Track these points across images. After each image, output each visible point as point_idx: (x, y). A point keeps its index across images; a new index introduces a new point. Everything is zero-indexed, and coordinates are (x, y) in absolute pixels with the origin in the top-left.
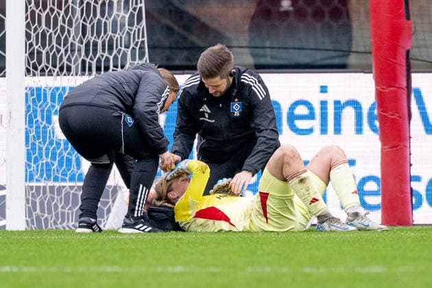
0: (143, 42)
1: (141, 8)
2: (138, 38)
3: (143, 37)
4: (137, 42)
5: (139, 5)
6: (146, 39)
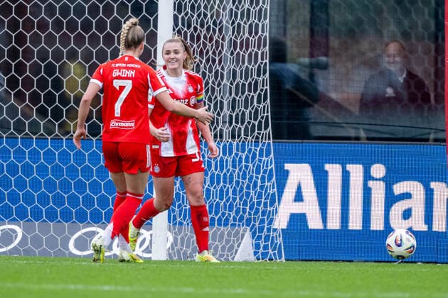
0: (267, 116)
1: (266, 89)
2: (264, 113)
3: (268, 112)
4: (263, 116)
5: (265, 88)
6: (269, 114)
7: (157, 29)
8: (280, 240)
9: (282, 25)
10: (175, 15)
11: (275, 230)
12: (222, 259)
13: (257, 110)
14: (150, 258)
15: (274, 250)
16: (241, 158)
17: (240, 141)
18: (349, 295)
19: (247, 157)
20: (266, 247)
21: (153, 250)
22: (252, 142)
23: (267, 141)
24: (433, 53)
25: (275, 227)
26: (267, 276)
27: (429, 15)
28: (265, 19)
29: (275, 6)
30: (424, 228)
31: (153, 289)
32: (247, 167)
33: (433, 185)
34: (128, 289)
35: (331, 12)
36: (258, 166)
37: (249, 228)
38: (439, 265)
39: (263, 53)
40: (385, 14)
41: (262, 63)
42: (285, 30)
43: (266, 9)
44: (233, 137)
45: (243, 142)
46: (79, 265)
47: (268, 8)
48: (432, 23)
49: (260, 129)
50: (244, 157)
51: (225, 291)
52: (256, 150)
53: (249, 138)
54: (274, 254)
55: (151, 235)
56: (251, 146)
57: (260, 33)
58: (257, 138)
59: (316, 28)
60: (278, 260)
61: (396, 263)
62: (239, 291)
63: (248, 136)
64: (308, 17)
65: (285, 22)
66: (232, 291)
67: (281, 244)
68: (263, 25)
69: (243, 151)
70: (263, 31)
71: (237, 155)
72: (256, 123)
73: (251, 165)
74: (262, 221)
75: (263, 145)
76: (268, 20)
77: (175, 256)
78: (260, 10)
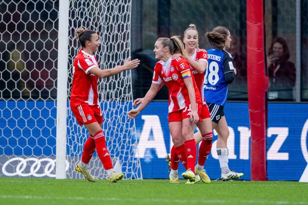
7: (58, 29)
8: (139, 166)
9: (139, 25)
10: (69, 20)
11: (135, 159)
12: (102, 178)
13: (123, 80)
14: (55, 178)
15: (135, 172)
16: (112, 112)
17: (112, 101)
18: (185, 201)
19: (117, 112)
20: (130, 170)
21: (57, 172)
22: (119, 101)
23: (130, 101)
24: (239, 43)
25: (135, 157)
26: (131, 189)
27: (236, 18)
28: (128, 21)
29: (135, 13)
30: (234, 157)
31: (57, 198)
32: (116, 118)
33: (240, 129)
34: (40, 197)
35: (172, 17)
36: (124, 117)
37: (118, 158)
38: (244, 181)
39: (126, 44)
40: (207, 18)
41: (126, 50)
42: (141, 28)
43: (129, 15)
44: (108, 98)
45: (114, 101)
46: (9, 182)
47: (130, 14)
48: (238, 24)
49: (125, 93)
50: (114, 112)
51: (104, 199)
52: (123, 107)
53: (118, 99)
54: (136, 175)
55: (55, 163)
56: (119, 104)
57: (125, 30)
58: (123, 98)
59: (162, 27)
60: (138, 179)
61: (216, 180)
62: (113, 199)
63: (117, 97)
64: (156, 19)
65: (141, 23)
66: (108, 199)
67: (139, 168)
68: (127, 25)
69: (114, 107)
70: (127, 29)
71: (110, 110)
72: (123, 89)
73: (119, 116)
74: (127, 153)
75: (127, 103)
76: (130, 22)
77: (71, 176)
78: (125, 15)
